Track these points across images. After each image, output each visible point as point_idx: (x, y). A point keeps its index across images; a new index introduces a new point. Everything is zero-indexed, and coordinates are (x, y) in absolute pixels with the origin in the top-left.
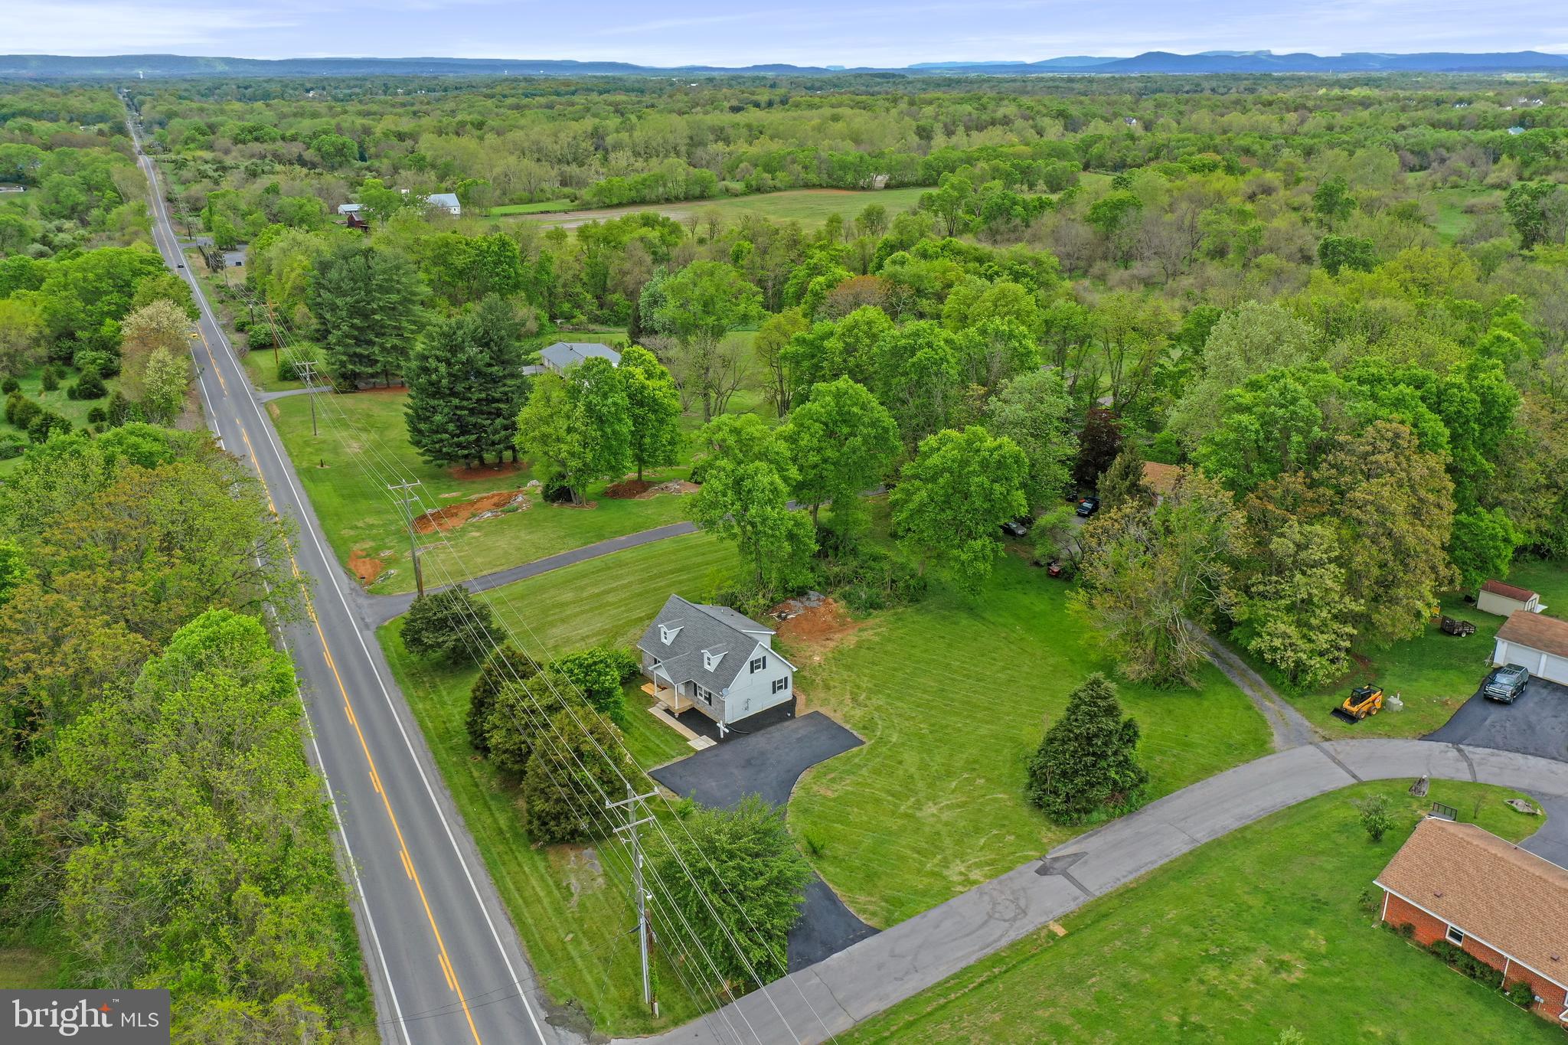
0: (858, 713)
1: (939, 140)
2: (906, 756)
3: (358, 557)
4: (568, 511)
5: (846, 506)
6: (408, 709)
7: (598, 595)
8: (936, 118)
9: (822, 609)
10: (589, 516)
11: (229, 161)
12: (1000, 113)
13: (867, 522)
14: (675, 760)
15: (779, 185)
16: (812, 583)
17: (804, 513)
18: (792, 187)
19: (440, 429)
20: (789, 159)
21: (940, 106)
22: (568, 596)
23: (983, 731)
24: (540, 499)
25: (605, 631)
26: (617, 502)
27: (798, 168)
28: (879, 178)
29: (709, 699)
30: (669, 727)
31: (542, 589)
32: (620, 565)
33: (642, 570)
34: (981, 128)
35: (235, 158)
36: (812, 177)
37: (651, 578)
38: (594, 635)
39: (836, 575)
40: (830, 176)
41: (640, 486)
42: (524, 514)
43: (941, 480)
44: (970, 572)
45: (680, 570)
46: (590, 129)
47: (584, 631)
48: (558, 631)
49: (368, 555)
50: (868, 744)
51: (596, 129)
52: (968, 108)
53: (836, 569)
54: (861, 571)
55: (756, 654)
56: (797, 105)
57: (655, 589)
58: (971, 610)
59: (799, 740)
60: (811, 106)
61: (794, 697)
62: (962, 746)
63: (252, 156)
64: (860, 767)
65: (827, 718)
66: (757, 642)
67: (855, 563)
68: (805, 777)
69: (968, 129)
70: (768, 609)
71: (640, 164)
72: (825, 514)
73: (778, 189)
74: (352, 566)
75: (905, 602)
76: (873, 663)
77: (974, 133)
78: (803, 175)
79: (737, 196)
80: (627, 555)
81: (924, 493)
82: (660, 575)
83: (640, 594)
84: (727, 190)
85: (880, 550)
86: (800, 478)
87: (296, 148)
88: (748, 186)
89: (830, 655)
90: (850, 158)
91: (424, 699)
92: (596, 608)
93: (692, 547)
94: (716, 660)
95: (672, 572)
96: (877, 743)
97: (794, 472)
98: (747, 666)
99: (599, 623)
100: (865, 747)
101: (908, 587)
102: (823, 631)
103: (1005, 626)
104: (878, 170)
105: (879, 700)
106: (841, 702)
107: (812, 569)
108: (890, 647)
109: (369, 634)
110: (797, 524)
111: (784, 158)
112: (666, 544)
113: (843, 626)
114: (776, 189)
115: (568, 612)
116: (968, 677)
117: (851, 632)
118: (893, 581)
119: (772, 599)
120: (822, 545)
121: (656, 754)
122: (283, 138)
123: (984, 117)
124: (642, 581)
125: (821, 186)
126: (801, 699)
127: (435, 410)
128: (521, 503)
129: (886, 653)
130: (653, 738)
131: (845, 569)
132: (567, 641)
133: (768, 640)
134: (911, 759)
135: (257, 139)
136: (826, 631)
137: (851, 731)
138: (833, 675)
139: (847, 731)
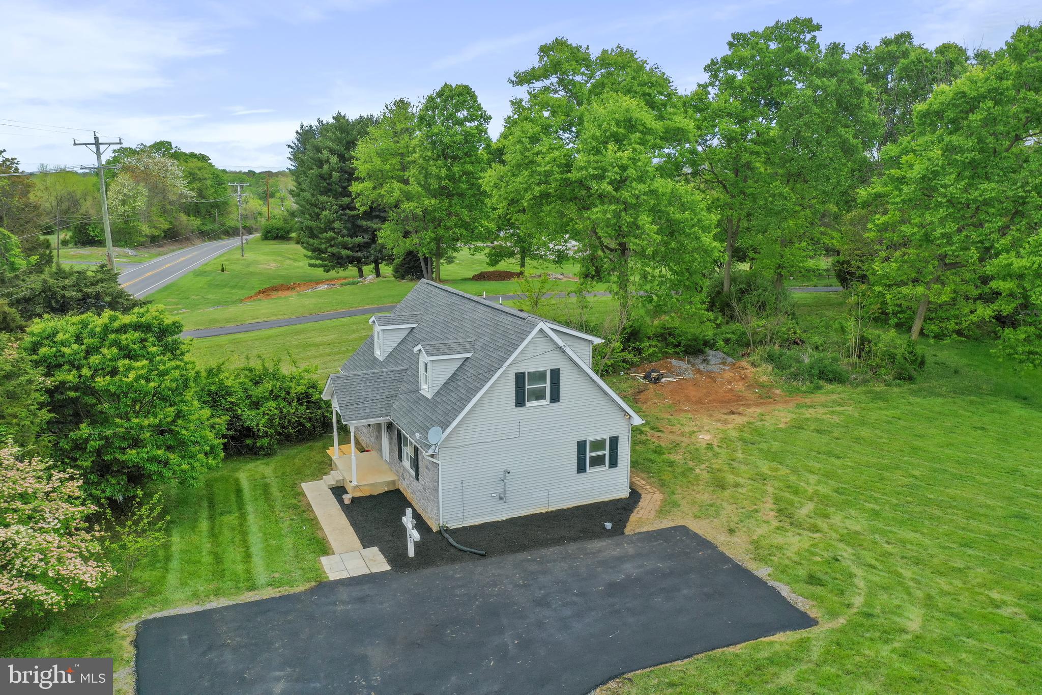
0: (794, 544)
9: (728, 375)
24: (391, 278)
42: (362, 286)
55: (530, 357)
61: (635, 496)
65: (707, 546)
66: (534, 326)
70: (631, 368)
75: (886, 379)
76: (831, 454)
94: (444, 372)
100: (817, 634)
101: (892, 356)
102: (724, 402)
106: (749, 516)
108: (865, 433)
113: (765, 399)
117: (780, 407)
121: (221, 578)
126: (650, 500)
127: (323, 207)
129: (858, 440)
130: (255, 539)
136: (731, 403)
137: (771, 583)
138: (735, 464)
139: (759, 582)
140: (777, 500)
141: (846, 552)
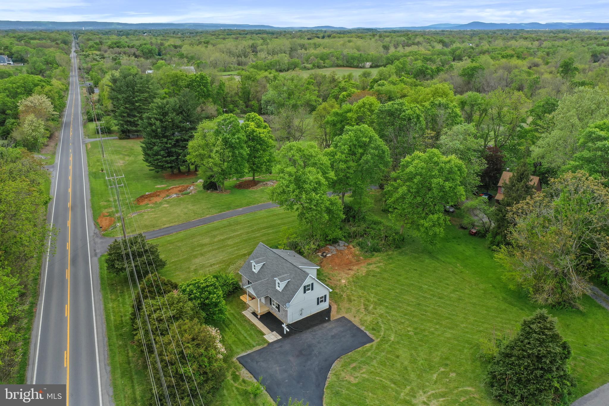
0: (369, 318)
1: (392, 50)
2: (400, 352)
3: (104, 216)
4: (214, 195)
5: (361, 194)
6: (102, 307)
7: (223, 240)
8: (390, 42)
9: (346, 251)
10: (225, 198)
11: (106, 55)
12: (417, 40)
13: (371, 203)
14: (255, 349)
15: (326, 65)
16: (340, 236)
17: (337, 197)
18: (332, 66)
19: (157, 154)
20: (331, 55)
21: (392, 38)
22: (206, 240)
23: (448, 335)
24: (202, 189)
25: (224, 261)
26: (240, 190)
27: (334, 58)
28: (368, 63)
29: (278, 307)
30: (253, 325)
31: (193, 236)
32: (238, 223)
33: (249, 227)
34: (409, 45)
35: (109, 54)
36: (340, 62)
37: (253, 231)
38: (218, 263)
39: (354, 232)
40: (347, 62)
41: (254, 183)
42: (192, 196)
43: (415, 181)
44: (431, 233)
45: (268, 227)
46: (250, 44)
47: (212, 261)
48: (198, 261)
49: (109, 215)
50: (377, 341)
51: (253, 44)
52: (403, 38)
53: (354, 229)
54: (368, 230)
55: (307, 282)
56: (334, 37)
57: (255, 238)
58: (430, 254)
59: (333, 337)
60: (339, 37)
61: (330, 306)
62: (436, 345)
63: (116, 53)
64: (372, 359)
65: (350, 322)
66: (308, 274)
67: (364, 226)
68: (337, 365)
69: (403, 46)
70: (317, 250)
71: (270, 57)
72: (348, 198)
73: (326, 67)
74: (99, 221)
75: (393, 248)
76: (377, 285)
77: (406, 48)
78: (336, 62)
79: (309, 69)
80: (241, 218)
81: (405, 188)
82: (259, 230)
83: (246, 240)
84: (305, 67)
85: (377, 218)
86: (335, 178)
87: (133, 50)
88: (314, 66)
89: (351, 279)
90: (356, 55)
91: (113, 301)
92: (221, 248)
93: (276, 215)
94: (283, 284)
95: (264, 228)
96: (382, 340)
97: (332, 174)
98: (301, 289)
99: (222, 256)
100: (374, 343)
101: (394, 240)
102: (347, 264)
103: (449, 263)
104: (367, 61)
105: (381, 310)
106: (358, 311)
107: (341, 229)
108: (386, 275)
109: (96, 259)
110: (332, 204)
111: (328, 54)
112: (263, 213)
113: (358, 262)
114: (325, 67)
115: (205, 250)
116: (434, 296)
117: (363, 265)
118: (386, 237)
119: (318, 245)
120: (347, 215)
121: (244, 344)
122: (128, 47)
123: (410, 42)
124: (248, 233)
125: (344, 66)
126: (334, 308)
127: (154, 144)
128: (192, 190)
129: (384, 278)
130: (243, 332)
131: (359, 229)
132: (203, 266)
133: (315, 272)
134: (404, 353)
135: (118, 47)
136: (348, 265)
137: (365, 331)
138: (353, 292)
139: (362, 331)
140: (364, 305)
141: (380, 320)
